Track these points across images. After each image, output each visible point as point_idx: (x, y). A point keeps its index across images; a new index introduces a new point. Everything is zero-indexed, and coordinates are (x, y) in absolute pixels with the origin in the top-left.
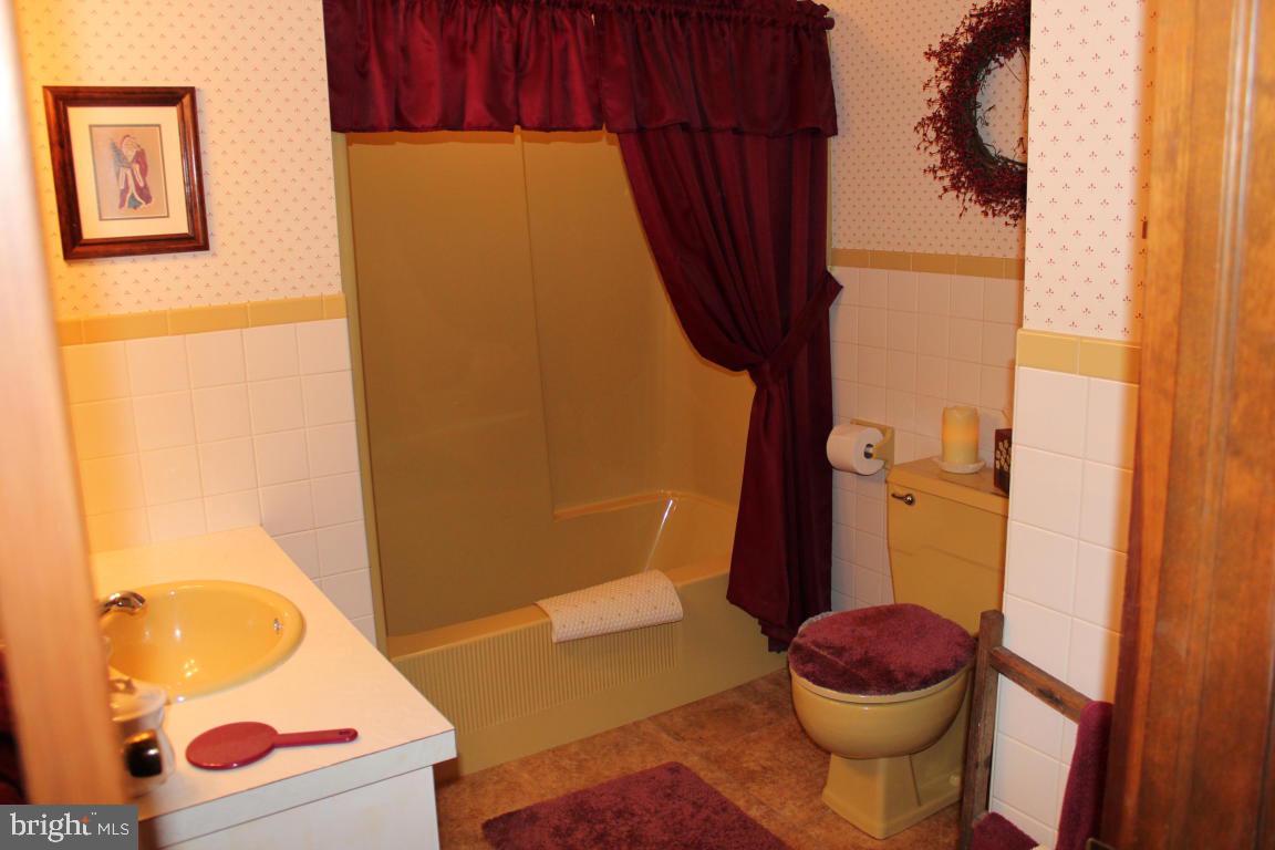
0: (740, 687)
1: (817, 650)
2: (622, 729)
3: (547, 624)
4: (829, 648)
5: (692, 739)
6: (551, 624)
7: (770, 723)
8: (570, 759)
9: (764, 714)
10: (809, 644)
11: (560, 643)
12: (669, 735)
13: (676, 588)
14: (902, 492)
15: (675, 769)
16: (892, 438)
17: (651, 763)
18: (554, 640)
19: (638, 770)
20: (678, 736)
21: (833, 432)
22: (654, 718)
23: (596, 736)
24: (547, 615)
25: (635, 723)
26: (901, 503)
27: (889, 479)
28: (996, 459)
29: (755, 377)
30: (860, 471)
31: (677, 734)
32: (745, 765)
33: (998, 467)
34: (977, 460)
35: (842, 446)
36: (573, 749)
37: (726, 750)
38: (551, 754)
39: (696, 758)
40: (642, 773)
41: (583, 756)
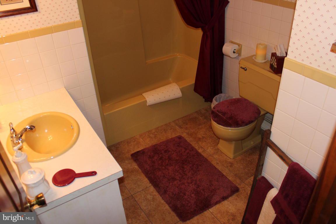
0: (197, 111)
1: (218, 113)
2: (166, 125)
3: (145, 101)
4: (221, 113)
5: (184, 128)
6: (146, 101)
7: (205, 123)
8: (153, 134)
9: (203, 120)
10: (216, 111)
11: (149, 106)
12: (178, 126)
13: (180, 89)
14: (243, 67)
15: (180, 137)
16: (241, 48)
17: (174, 136)
18: (147, 105)
19: (170, 138)
20: (180, 127)
21: (224, 45)
22: (174, 121)
23: (159, 127)
24: (145, 98)
25: (169, 123)
26: (243, 70)
27: (240, 63)
28: (271, 61)
29: (203, 30)
30: (231, 57)
31: (180, 126)
32: (198, 136)
33: (271, 63)
34: (265, 59)
35: (227, 49)
36: (153, 131)
37: (193, 131)
38: (147, 133)
39: (185, 134)
40: (172, 139)
41: (156, 133)
